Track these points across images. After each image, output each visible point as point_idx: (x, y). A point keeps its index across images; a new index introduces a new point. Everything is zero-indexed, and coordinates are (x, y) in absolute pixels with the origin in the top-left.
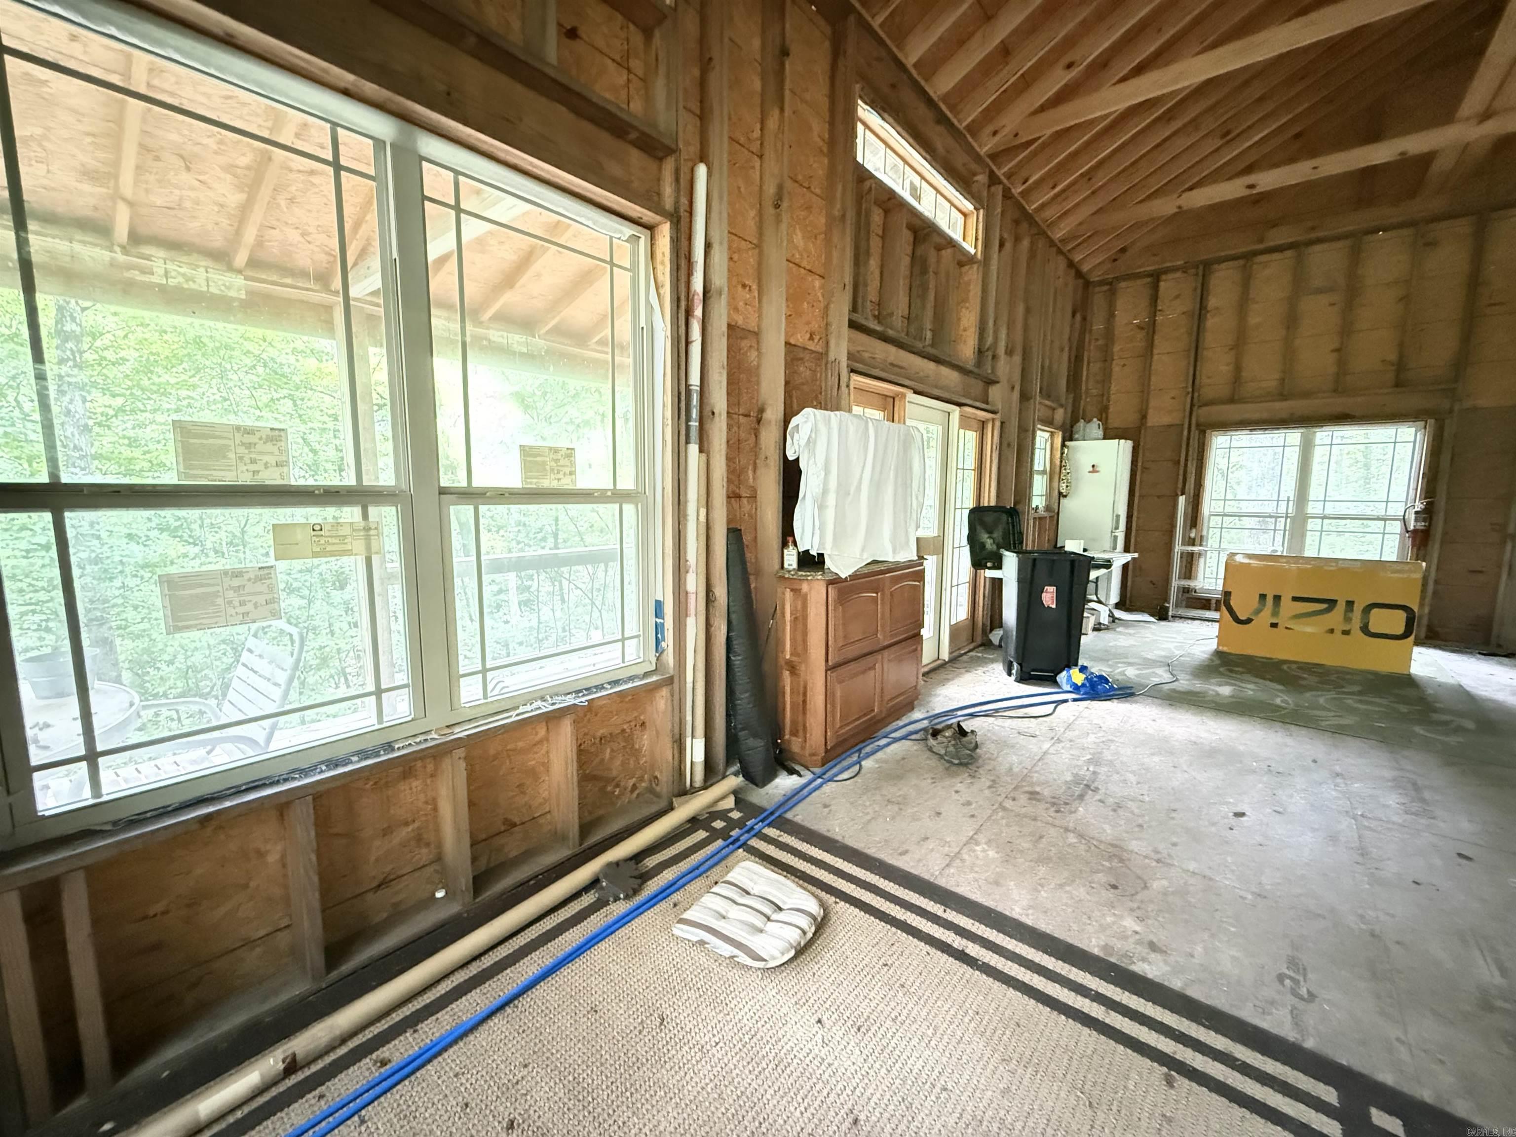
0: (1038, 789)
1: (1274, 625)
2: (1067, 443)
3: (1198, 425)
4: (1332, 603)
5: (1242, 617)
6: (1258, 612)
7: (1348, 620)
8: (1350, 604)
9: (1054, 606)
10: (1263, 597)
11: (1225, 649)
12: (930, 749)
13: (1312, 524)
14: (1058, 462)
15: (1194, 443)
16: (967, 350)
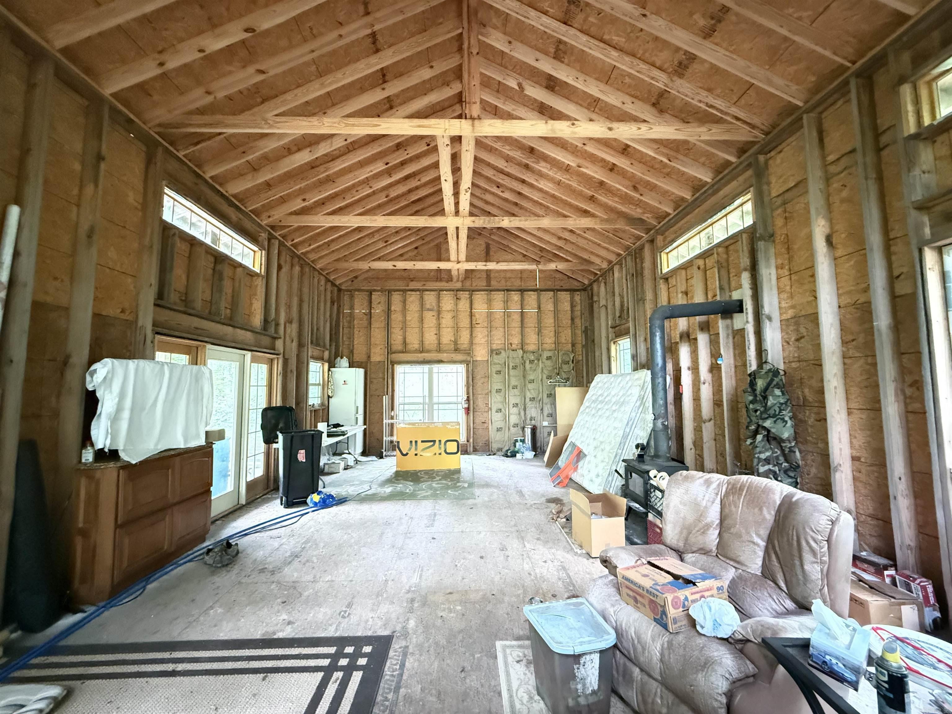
0: (267, 566)
1: (416, 455)
2: (332, 369)
3: (391, 362)
4: (434, 441)
5: (405, 453)
6: (410, 449)
7: (440, 448)
8: (440, 441)
9: (304, 461)
10: (411, 442)
11: (399, 469)
12: (206, 563)
13: (436, 407)
14: (326, 379)
15: (390, 371)
16: (257, 321)
